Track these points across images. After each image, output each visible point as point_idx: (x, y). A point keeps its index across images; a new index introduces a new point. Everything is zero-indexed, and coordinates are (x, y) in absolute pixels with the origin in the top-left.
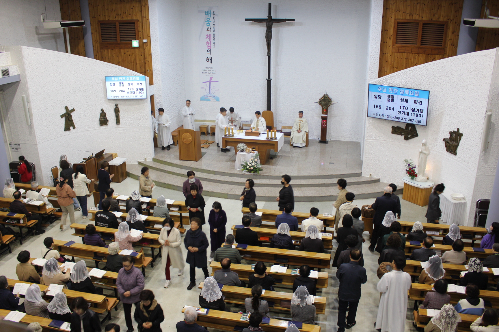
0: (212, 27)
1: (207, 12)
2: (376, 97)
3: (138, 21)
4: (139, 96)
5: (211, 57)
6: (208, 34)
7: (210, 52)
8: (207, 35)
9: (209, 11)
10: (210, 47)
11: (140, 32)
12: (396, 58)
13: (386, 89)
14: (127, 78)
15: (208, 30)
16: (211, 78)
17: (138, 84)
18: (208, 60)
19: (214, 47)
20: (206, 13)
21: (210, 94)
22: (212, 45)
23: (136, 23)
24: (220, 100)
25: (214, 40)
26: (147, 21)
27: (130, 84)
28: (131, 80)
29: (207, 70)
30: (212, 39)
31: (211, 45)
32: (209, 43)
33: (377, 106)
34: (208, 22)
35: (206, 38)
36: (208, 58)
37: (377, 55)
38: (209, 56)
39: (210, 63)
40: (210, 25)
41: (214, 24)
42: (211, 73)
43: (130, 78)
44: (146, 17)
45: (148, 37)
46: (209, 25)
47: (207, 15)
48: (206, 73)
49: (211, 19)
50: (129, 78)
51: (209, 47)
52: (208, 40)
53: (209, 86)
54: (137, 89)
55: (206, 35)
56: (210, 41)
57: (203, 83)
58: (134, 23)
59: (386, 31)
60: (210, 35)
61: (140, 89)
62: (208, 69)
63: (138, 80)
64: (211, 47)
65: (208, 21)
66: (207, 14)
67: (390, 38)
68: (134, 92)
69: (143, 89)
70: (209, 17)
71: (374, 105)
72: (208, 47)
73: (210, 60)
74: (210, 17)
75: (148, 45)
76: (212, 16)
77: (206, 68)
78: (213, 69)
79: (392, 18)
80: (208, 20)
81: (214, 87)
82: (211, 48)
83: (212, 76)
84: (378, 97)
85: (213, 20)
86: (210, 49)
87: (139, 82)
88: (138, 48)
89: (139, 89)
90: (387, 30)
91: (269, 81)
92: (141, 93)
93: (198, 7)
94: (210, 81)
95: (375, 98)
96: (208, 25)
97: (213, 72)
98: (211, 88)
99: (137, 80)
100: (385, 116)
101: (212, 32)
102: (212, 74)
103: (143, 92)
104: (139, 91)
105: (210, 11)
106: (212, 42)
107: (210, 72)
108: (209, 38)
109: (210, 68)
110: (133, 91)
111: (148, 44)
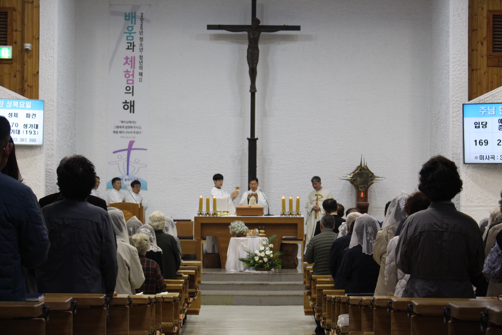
0: (137, 42)
1: (127, 14)
2: (478, 125)
3: (14, 9)
4: (28, 140)
5: (134, 101)
6: (129, 57)
7: (131, 91)
8: (127, 58)
9: (132, 13)
10: (131, 82)
11: (16, 31)
12: (495, 76)
13: (494, 110)
14: (8, 102)
15: (128, 49)
16: (131, 143)
17: (28, 116)
18: (126, 107)
19: (141, 80)
20: (126, 16)
21: (128, 174)
22: (137, 77)
23: (9, 14)
24: (148, 187)
25: (141, 68)
26: (35, 9)
27: (13, 115)
28: (15, 108)
29: (123, 127)
30: (137, 65)
31: (133, 77)
32: (131, 73)
33: (480, 142)
34: (130, 33)
35: (124, 64)
36: (126, 102)
37: (464, 70)
38: (129, 98)
39: (131, 112)
40: (133, 39)
41: (142, 36)
42: (131, 132)
43: (14, 102)
44: (33, 2)
45: (34, 40)
46: (131, 38)
47: (129, 20)
48: (121, 132)
49: (137, 28)
50: (11, 102)
51: (129, 82)
52: (128, 67)
53: (126, 159)
54: (26, 126)
55: (125, 58)
56: (133, 69)
57: (114, 152)
58: (6, 14)
59: (474, 30)
60: (132, 57)
61: (31, 126)
62: (125, 125)
63: (30, 107)
64: (133, 81)
65: (130, 31)
66: (127, 18)
67: (482, 44)
68: (19, 131)
69: (37, 126)
70: (132, 23)
71: (476, 141)
72: (128, 80)
73: (130, 106)
74: (135, 24)
75: (32, 56)
76: (138, 22)
77: (122, 122)
78: (136, 125)
79: (482, 9)
80: (130, 29)
81: (137, 161)
82: (133, 83)
83: (133, 138)
84: (481, 126)
85: (139, 29)
86: (131, 86)
87: (31, 112)
88: (11, 62)
89: (28, 126)
90: (477, 30)
91: (252, 142)
92: (33, 133)
93: (110, 5)
94: (130, 149)
95: (476, 127)
96: (129, 38)
97: (136, 130)
98: (130, 163)
99: (27, 107)
100: (496, 158)
101: (136, 53)
102: (133, 135)
103: (36, 133)
104: (28, 130)
105: (135, 13)
106: (137, 71)
107: (130, 130)
108: (130, 63)
109: (130, 122)
110: (18, 128)
111: (34, 54)
